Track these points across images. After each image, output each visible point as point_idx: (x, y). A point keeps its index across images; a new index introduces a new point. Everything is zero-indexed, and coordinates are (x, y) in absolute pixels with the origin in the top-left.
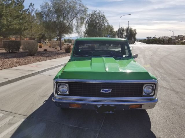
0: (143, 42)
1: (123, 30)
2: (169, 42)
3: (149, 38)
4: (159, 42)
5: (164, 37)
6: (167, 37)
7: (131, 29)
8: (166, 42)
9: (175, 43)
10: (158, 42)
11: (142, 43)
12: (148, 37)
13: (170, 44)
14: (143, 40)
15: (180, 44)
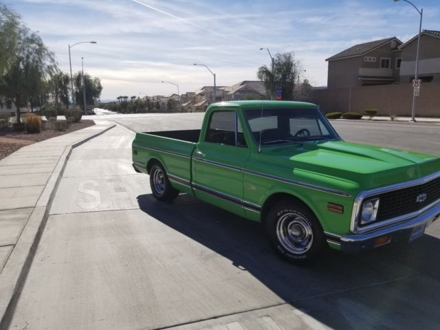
0: (109, 110)
1: (67, 79)
2: (170, 108)
3: (123, 100)
4: (149, 109)
5: (158, 97)
6: (163, 97)
7: (88, 76)
8: (164, 108)
9: (183, 110)
10: (147, 108)
11: (107, 111)
12: (121, 97)
13: (174, 112)
14: (109, 104)
15: (195, 112)
